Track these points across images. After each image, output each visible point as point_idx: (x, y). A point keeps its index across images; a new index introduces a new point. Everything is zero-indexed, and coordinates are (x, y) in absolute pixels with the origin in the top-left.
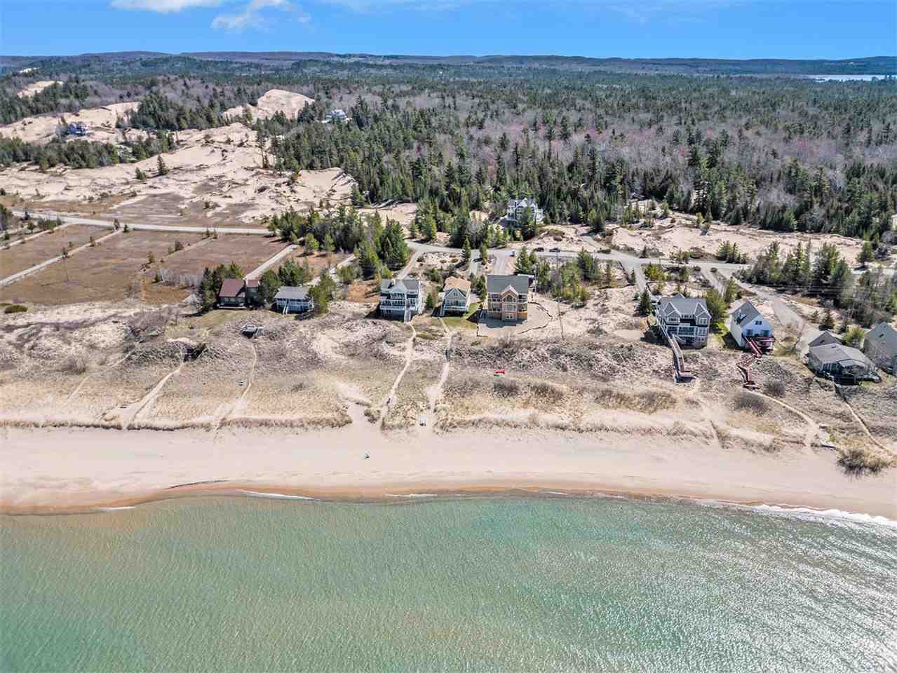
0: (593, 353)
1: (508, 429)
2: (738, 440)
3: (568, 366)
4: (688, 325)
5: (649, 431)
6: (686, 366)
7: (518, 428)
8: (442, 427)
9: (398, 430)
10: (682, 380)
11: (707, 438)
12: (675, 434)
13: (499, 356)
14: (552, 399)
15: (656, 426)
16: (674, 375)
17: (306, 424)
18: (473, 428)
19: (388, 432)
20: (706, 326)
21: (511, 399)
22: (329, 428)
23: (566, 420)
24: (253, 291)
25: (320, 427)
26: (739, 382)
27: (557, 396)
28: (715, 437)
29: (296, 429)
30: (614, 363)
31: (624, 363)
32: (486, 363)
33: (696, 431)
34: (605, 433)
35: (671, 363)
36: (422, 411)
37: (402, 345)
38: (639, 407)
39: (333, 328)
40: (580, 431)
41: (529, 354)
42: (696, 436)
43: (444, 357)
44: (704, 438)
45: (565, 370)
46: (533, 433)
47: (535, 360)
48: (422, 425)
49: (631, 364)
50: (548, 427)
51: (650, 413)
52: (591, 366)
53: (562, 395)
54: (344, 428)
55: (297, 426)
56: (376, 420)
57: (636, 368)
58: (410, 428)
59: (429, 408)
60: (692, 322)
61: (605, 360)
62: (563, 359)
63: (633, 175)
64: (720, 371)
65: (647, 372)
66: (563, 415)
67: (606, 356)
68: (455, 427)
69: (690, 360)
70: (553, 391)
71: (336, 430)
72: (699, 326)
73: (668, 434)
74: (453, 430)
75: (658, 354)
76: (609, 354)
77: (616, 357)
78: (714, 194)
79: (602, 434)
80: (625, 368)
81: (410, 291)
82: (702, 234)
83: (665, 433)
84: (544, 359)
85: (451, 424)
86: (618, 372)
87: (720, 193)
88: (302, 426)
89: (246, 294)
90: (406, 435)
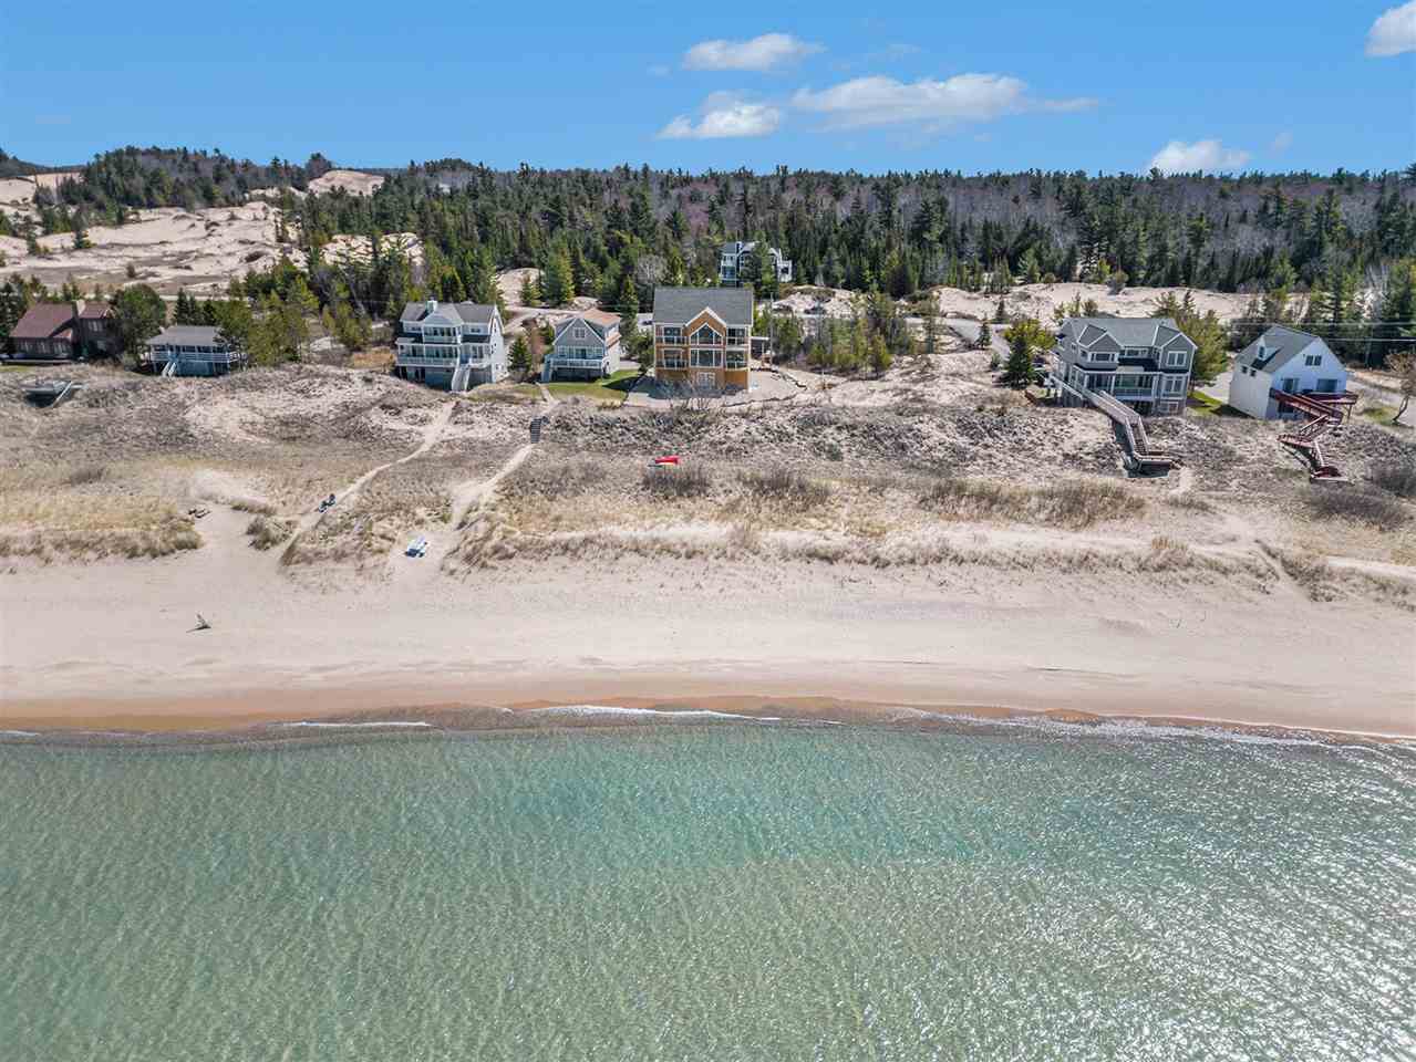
0: (908, 421)
1: (667, 560)
2: (1356, 580)
3: (844, 450)
4: (1138, 371)
5: (1085, 562)
6: (1148, 441)
7: (697, 559)
8: (468, 558)
9: (331, 564)
10: (1143, 471)
11: (1259, 576)
12: (1161, 568)
13: (669, 430)
14: (798, 504)
15: (1103, 551)
16: (1120, 463)
17: (49, 548)
18: (565, 560)
19: (300, 569)
20: (1185, 371)
21: (686, 503)
22: (122, 558)
23: (838, 539)
24: (96, 327)
25: (91, 555)
26: (1297, 474)
27: (812, 498)
28: (1282, 573)
29: (14, 559)
30: (963, 441)
31: (988, 440)
32: (634, 446)
33: (1226, 562)
34: (954, 568)
35: (1110, 438)
36: (420, 522)
37: (421, 413)
38: (1042, 516)
39: (261, 389)
40: (879, 563)
41: (743, 428)
42: (1225, 572)
43: (526, 434)
44: (1252, 578)
45: (835, 456)
46: (740, 572)
47: (759, 438)
48: (412, 553)
49: (1007, 440)
50: (785, 556)
51: (1077, 528)
52: (903, 447)
53: (827, 493)
54: (170, 559)
55: (22, 552)
56: (274, 542)
57: (1019, 451)
58: (370, 561)
59: (445, 519)
60: (1149, 364)
61: (938, 435)
62: (830, 435)
63: (963, 230)
64: (1239, 453)
65: (1051, 460)
66: (829, 532)
67: (941, 427)
68: (511, 556)
69: (1158, 430)
70: (802, 488)
71: (144, 566)
72: (1167, 371)
73: (1142, 568)
74: (501, 565)
75: (1072, 422)
76: (950, 424)
77: (965, 427)
78: (1123, 244)
79: (947, 570)
80: (989, 451)
81: (470, 324)
82: (1111, 293)
83: (1133, 565)
84: (782, 436)
85: (496, 550)
86: (973, 459)
87: (1136, 242)
88: (38, 551)
89: (74, 335)
90: (352, 576)
